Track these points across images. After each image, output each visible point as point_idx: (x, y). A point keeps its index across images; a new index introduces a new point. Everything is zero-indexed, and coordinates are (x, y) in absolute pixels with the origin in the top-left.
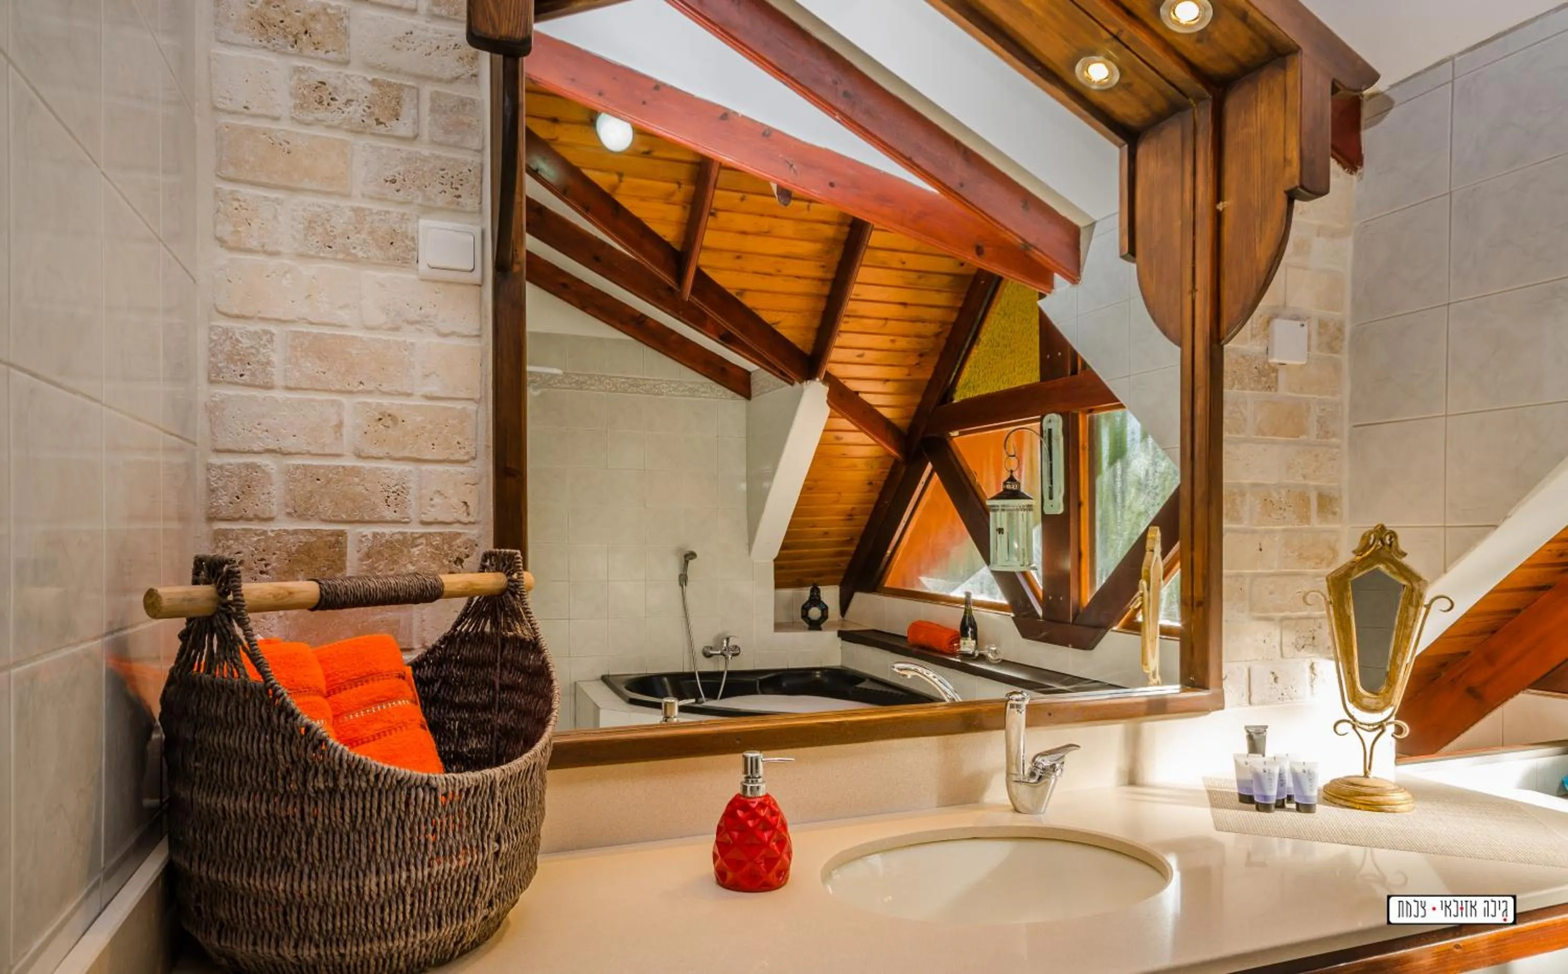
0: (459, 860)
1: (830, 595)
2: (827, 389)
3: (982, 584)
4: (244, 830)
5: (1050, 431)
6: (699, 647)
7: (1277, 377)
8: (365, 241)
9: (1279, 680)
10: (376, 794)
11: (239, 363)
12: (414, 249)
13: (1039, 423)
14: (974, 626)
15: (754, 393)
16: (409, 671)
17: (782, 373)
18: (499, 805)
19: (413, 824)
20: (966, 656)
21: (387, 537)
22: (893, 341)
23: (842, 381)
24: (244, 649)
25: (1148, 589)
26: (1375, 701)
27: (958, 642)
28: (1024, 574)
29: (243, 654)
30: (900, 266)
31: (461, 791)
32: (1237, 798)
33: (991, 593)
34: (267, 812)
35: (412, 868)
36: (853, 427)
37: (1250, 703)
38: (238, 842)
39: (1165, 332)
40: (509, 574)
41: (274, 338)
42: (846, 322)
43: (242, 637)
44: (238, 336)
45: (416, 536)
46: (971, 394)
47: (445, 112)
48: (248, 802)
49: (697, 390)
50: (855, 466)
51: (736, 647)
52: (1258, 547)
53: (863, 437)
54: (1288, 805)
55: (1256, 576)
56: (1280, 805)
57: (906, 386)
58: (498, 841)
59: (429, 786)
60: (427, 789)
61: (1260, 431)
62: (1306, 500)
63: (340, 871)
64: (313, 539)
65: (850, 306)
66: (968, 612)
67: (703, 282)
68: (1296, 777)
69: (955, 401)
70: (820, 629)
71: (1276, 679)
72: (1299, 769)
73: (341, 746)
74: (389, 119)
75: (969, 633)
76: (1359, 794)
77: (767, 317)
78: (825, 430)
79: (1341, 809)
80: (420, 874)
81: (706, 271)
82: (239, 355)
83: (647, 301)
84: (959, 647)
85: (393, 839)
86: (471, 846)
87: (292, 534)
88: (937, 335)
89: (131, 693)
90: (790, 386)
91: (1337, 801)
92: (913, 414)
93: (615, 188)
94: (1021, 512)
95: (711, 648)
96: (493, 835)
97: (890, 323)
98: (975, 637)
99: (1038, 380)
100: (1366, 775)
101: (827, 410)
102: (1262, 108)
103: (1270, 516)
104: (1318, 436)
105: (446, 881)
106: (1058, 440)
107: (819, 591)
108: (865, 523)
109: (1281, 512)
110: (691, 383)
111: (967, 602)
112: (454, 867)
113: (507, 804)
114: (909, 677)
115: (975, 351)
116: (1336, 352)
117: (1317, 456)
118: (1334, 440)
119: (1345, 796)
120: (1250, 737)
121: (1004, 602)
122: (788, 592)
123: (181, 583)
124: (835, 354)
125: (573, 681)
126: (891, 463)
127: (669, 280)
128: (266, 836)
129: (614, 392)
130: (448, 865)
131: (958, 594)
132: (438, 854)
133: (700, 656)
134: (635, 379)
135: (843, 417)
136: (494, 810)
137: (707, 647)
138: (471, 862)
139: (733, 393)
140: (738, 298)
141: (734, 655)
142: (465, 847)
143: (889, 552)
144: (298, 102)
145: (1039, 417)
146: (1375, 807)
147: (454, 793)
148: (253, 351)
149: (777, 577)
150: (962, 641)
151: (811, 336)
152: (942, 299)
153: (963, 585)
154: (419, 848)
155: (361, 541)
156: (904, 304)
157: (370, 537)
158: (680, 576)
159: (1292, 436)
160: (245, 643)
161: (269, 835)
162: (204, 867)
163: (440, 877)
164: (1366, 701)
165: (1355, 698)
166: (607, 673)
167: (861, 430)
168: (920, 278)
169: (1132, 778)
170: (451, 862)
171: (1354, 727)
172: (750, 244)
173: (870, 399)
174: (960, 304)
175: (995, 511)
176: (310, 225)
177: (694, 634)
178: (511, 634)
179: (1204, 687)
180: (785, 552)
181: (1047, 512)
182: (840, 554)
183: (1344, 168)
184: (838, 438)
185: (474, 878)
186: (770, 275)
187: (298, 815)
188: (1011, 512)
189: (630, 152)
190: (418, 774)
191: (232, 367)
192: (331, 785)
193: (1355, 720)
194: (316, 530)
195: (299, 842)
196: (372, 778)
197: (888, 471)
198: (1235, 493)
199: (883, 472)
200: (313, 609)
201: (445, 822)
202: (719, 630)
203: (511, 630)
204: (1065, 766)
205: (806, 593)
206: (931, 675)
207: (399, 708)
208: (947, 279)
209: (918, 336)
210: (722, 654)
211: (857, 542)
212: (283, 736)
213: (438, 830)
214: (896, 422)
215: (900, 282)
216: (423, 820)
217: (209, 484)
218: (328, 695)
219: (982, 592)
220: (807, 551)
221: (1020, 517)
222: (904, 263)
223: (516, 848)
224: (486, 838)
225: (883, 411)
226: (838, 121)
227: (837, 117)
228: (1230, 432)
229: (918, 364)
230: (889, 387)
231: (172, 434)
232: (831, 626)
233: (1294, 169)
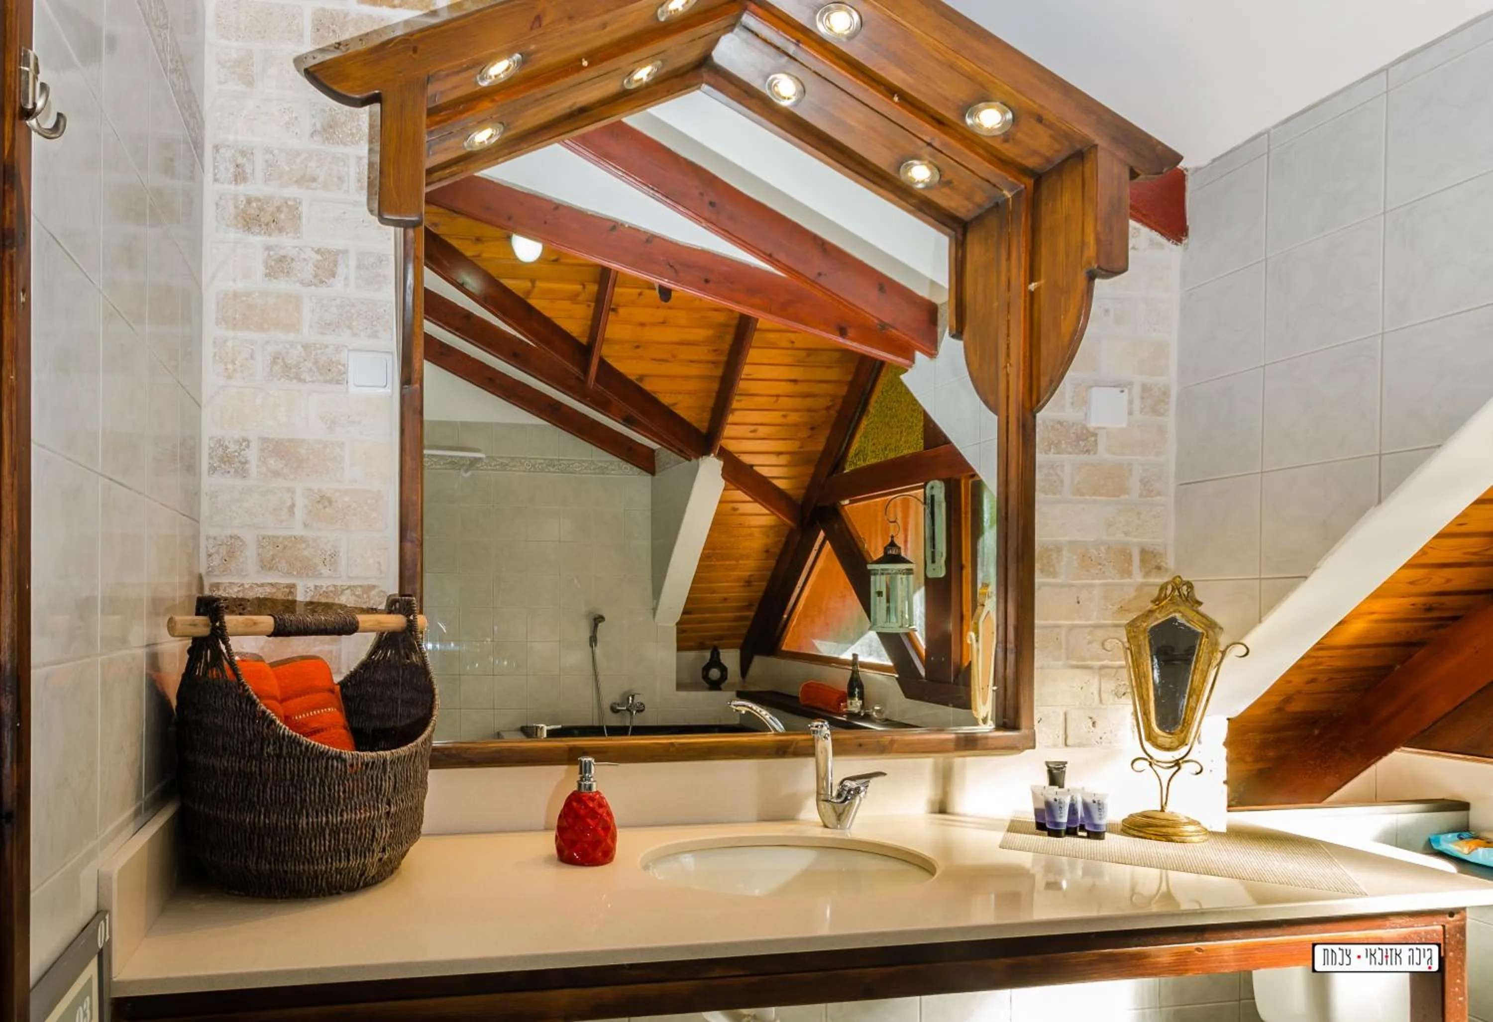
0: (361, 814)
1: (730, 658)
2: (722, 463)
3: (870, 646)
4: (225, 781)
5: (933, 497)
6: (607, 703)
7: (1096, 440)
8: (311, 369)
9: (1097, 725)
10: (306, 761)
11: (227, 463)
12: (344, 373)
13: (922, 490)
14: (861, 686)
15: (657, 469)
16: (338, 688)
17: (681, 451)
18: (389, 778)
19: (330, 784)
20: (852, 715)
21: (324, 589)
22: (784, 416)
23: (736, 455)
24: (226, 659)
25: (977, 641)
26: (1170, 740)
27: (846, 702)
28: (908, 635)
29: (225, 663)
30: (790, 345)
31: (362, 764)
32: (1034, 825)
33: (879, 656)
34: (239, 768)
35: (330, 816)
36: (750, 499)
37: (1066, 745)
38: (222, 789)
39: (986, 402)
40: (408, 616)
41: (251, 444)
42: (739, 401)
43: (225, 651)
44: (227, 443)
45: (345, 588)
46: (861, 464)
47: (367, 269)
48: (228, 762)
49: (606, 468)
50: (751, 535)
51: (642, 704)
52: (1076, 601)
53: (757, 508)
54: (1080, 834)
55: (1072, 627)
56: (1071, 832)
57: (797, 459)
58: (389, 804)
59: (339, 757)
60: (339, 760)
61: (1078, 492)
62: (1128, 558)
63: (284, 813)
64: (274, 590)
65: (742, 385)
66: (855, 672)
67: (607, 371)
68: (1086, 806)
69: (845, 472)
70: (719, 689)
71: (1094, 723)
72: (1089, 800)
73: (284, 726)
74: (329, 279)
75: (856, 693)
76: (1150, 825)
77: (666, 400)
78: (720, 502)
79: (1132, 839)
80: (335, 820)
81: (609, 361)
82: (227, 457)
83: (558, 390)
84: (846, 707)
85: (317, 793)
86: (369, 804)
87: (260, 587)
88: (828, 408)
89: (160, 688)
90: (687, 462)
91: (1131, 831)
92: (806, 484)
93: (528, 293)
94: (899, 576)
95: (618, 704)
96: (385, 799)
97: (781, 399)
98: (861, 697)
99: (922, 449)
100: (1162, 810)
101: (722, 483)
102: (1066, 198)
103: (1088, 571)
104: (1141, 496)
105: (353, 828)
106: (940, 505)
107: (718, 654)
108: (764, 588)
109: (1099, 567)
110: (600, 462)
111: (854, 662)
112: (357, 818)
113: (395, 779)
114: (743, 712)
115: (864, 423)
116: (1161, 415)
117: (1139, 514)
118: (1158, 498)
119: (1139, 827)
120: (1050, 771)
121: (889, 663)
122: (691, 655)
123: (188, 614)
124: (728, 431)
125: (497, 731)
126: (786, 532)
127: (575, 370)
128: (239, 786)
129: (533, 472)
130: (353, 816)
131: (847, 656)
132: (347, 808)
133: (608, 712)
134: (552, 460)
135: (738, 489)
136: (385, 780)
137: (615, 703)
138: (370, 816)
139: (639, 470)
140: (638, 383)
141: (638, 711)
142: (365, 805)
143: (785, 616)
144: (268, 271)
145: (923, 484)
146: (1168, 838)
147: (357, 764)
148: (237, 454)
149: (679, 640)
150: (849, 701)
151: (707, 416)
152: (833, 374)
153: (853, 647)
154: (334, 802)
155: (306, 591)
156: (795, 381)
157: (312, 588)
158: (591, 638)
159: (1114, 496)
160: (226, 655)
161: (241, 785)
162: (202, 806)
163: (348, 824)
164: (1160, 741)
165: (1150, 738)
166: (524, 725)
167: (756, 501)
168: (808, 355)
169: (942, 808)
170: (356, 814)
171: (1151, 764)
172: (649, 334)
173: (765, 472)
174: (850, 378)
175: (875, 574)
176: (275, 359)
177: (603, 691)
178: (408, 661)
179: (1015, 727)
180: (686, 616)
181: (930, 575)
182: (737, 619)
183: (1169, 240)
184: (735, 509)
185: (372, 828)
186: (665, 361)
187: (258, 772)
188: (892, 576)
189: (542, 260)
190: (334, 750)
191: (223, 466)
192: (278, 751)
193: (1151, 758)
194: (277, 583)
195: (259, 790)
196: (303, 748)
197: (784, 539)
198: (1051, 550)
199: (779, 541)
200: (269, 636)
201: (351, 785)
202: (626, 689)
203: (408, 659)
204: (869, 788)
205: (708, 654)
206: (764, 712)
207: (328, 712)
208: (836, 355)
209: (809, 410)
210: (628, 710)
211: (755, 608)
212: (249, 719)
213: (347, 790)
214: (790, 492)
215: (788, 360)
216: (337, 782)
217: (208, 551)
218: (282, 701)
219: (870, 655)
220: (708, 615)
221: (899, 581)
222: (793, 342)
223: (402, 812)
224: (380, 801)
225: (776, 482)
226: (705, 228)
227: (704, 225)
228: (1045, 492)
229: (809, 437)
230: (783, 459)
231: (184, 515)
232: (729, 688)
233: (1091, 250)
